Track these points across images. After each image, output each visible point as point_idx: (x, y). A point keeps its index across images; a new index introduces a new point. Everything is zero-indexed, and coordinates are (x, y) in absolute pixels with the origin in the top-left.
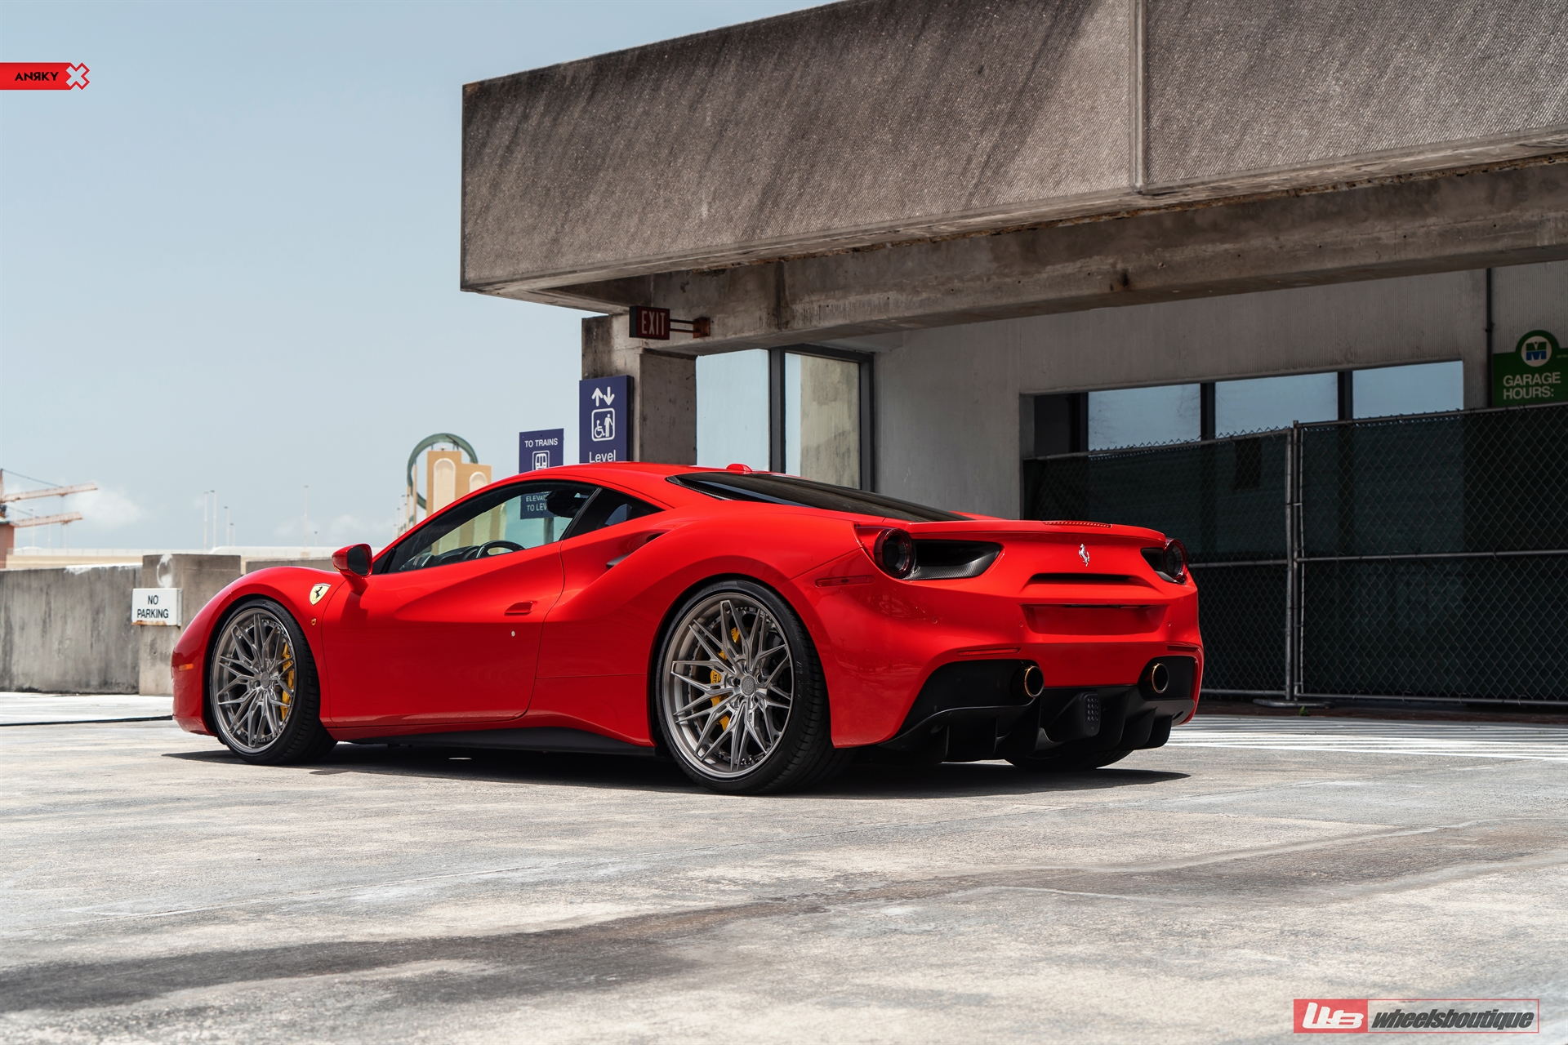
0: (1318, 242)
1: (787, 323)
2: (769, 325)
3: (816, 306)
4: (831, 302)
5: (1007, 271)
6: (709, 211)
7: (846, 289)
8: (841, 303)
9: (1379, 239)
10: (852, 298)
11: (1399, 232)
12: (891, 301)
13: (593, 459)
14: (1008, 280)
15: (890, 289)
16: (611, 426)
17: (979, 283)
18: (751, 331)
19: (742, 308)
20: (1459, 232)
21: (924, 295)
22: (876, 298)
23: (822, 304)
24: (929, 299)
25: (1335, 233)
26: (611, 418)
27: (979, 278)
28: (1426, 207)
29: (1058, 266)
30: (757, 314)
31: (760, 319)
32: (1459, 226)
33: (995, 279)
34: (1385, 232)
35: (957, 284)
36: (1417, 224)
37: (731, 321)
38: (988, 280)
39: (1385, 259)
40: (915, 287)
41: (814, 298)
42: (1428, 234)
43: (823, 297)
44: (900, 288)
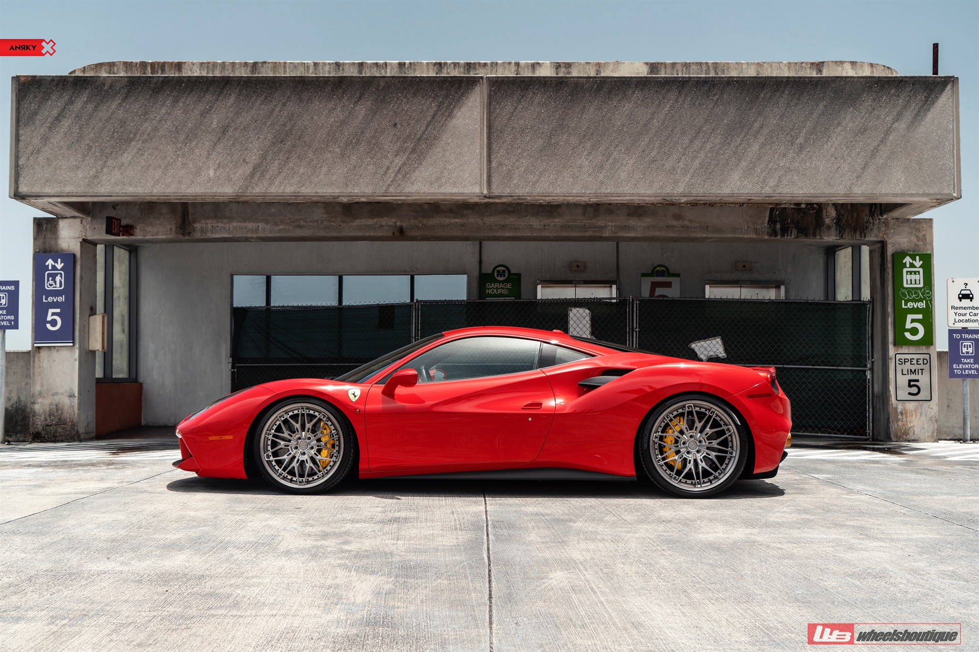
0: (503, 223)
1: (190, 233)
2: (177, 233)
3: (210, 226)
4: (220, 225)
5: (333, 219)
7: (231, 219)
8: (227, 226)
9: (532, 225)
10: (235, 224)
11: (542, 223)
12: (260, 227)
13: (46, 299)
14: (333, 224)
15: (260, 222)
16: (61, 282)
17: (316, 224)
18: (163, 235)
19: (158, 222)
20: (569, 226)
21: (282, 227)
22: (250, 225)
23: (214, 225)
24: (284, 229)
25: (511, 220)
26: (61, 276)
27: (316, 221)
28: (555, 214)
29: (364, 220)
30: (169, 227)
31: (171, 229)
32: (569, 224)
33: (326, 223)
34: (535, 222)
35: (302, 223)
36: (550, 221)
37: (149, 229)
38: (322, 223)
39: (535, 234)
40: (276, 222)
41: (208, 222)
42: (555, 226)
43: (215, 221)
44: (267, 222)
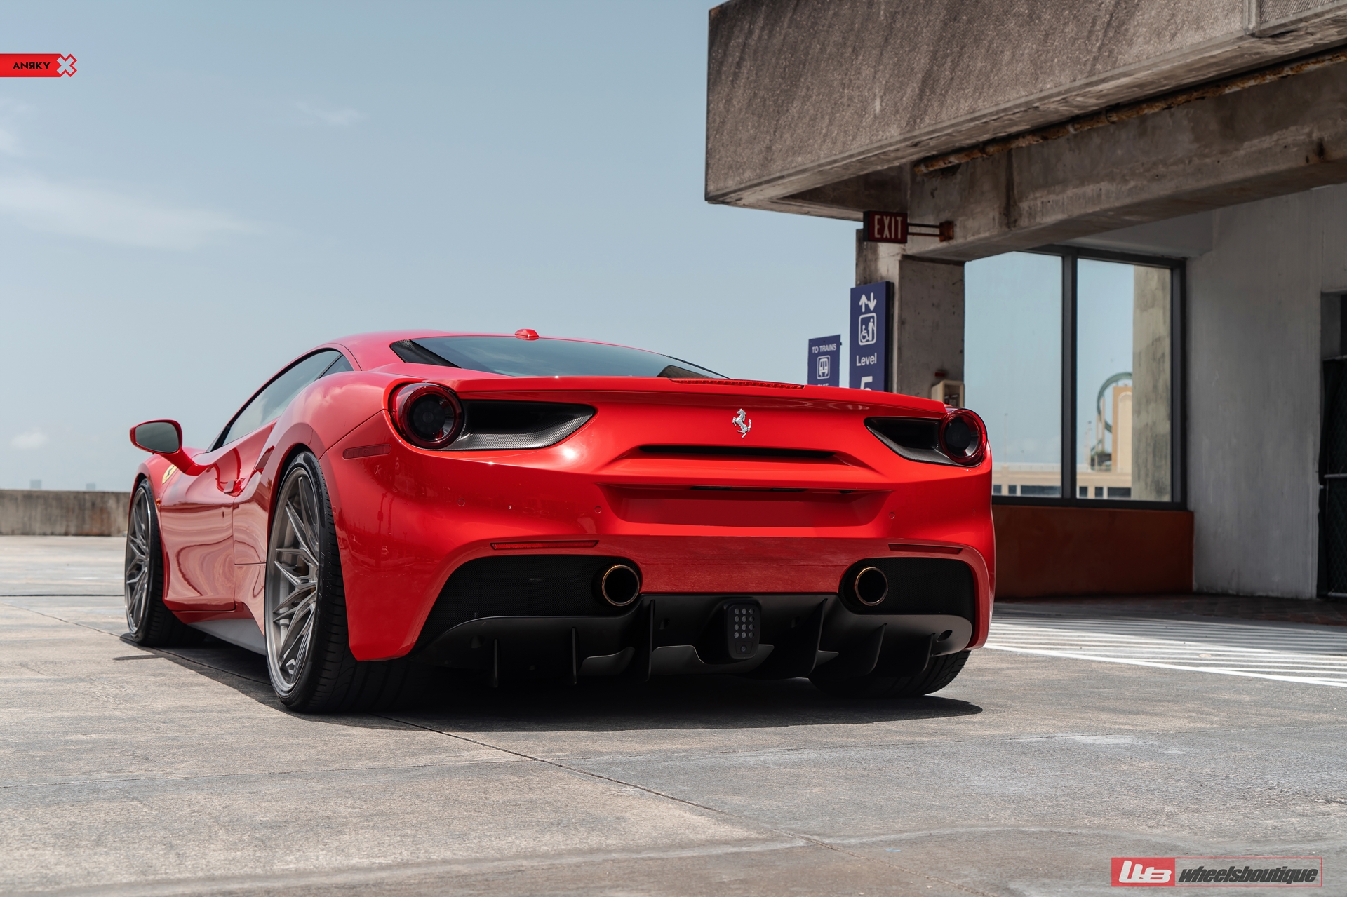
1: (1015, 221)
2: (1001, 225)
3: (1039, 203)
4: (1052, 197)
5: (1207, 151)
6: (881, 105)
7: (1064, 183)
8: (1060, 197)
10: (1070, 192)
12: (1103, 192)
13: (860, 362)
14: (1208, 160)
15: (1102, 180)
16: (873, 330)
17: (1181, 166)
18: (985, 231)
19: (979, 210)
21: (1132, 184)
22: (1089, 189)
23: (1045, 200)
24: (1136, 187)
26: (873, 322)
27: (1181, 161)
29: (1256, 141)
30: (991, 215)
31: (994, 219)
33: (1196, 161)
35: (1161, 169)
37: (970, 223)
38: (1190, 162)
40: (1124, 176)
41: (1038, 194)
43: (1045, 192)
44: (1111, 178)
